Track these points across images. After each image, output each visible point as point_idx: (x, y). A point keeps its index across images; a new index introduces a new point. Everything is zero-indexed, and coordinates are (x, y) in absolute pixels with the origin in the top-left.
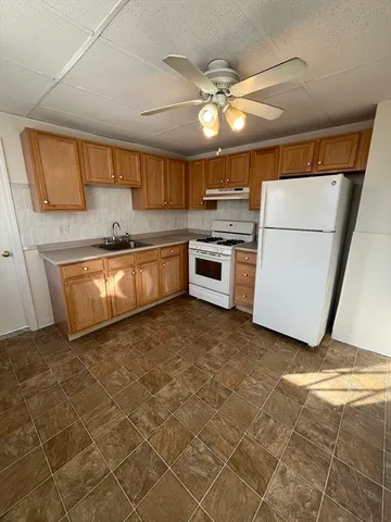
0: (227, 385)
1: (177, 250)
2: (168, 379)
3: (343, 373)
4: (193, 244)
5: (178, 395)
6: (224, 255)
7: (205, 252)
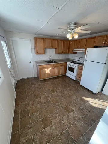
0: (69, 95)
1: (64, 64)
2: (57, 91)
3: (100, 101)
4: (68, 63)
5: (58, 95)
6: (75, 66)
7: (71, 65)
